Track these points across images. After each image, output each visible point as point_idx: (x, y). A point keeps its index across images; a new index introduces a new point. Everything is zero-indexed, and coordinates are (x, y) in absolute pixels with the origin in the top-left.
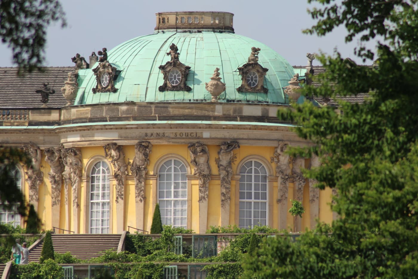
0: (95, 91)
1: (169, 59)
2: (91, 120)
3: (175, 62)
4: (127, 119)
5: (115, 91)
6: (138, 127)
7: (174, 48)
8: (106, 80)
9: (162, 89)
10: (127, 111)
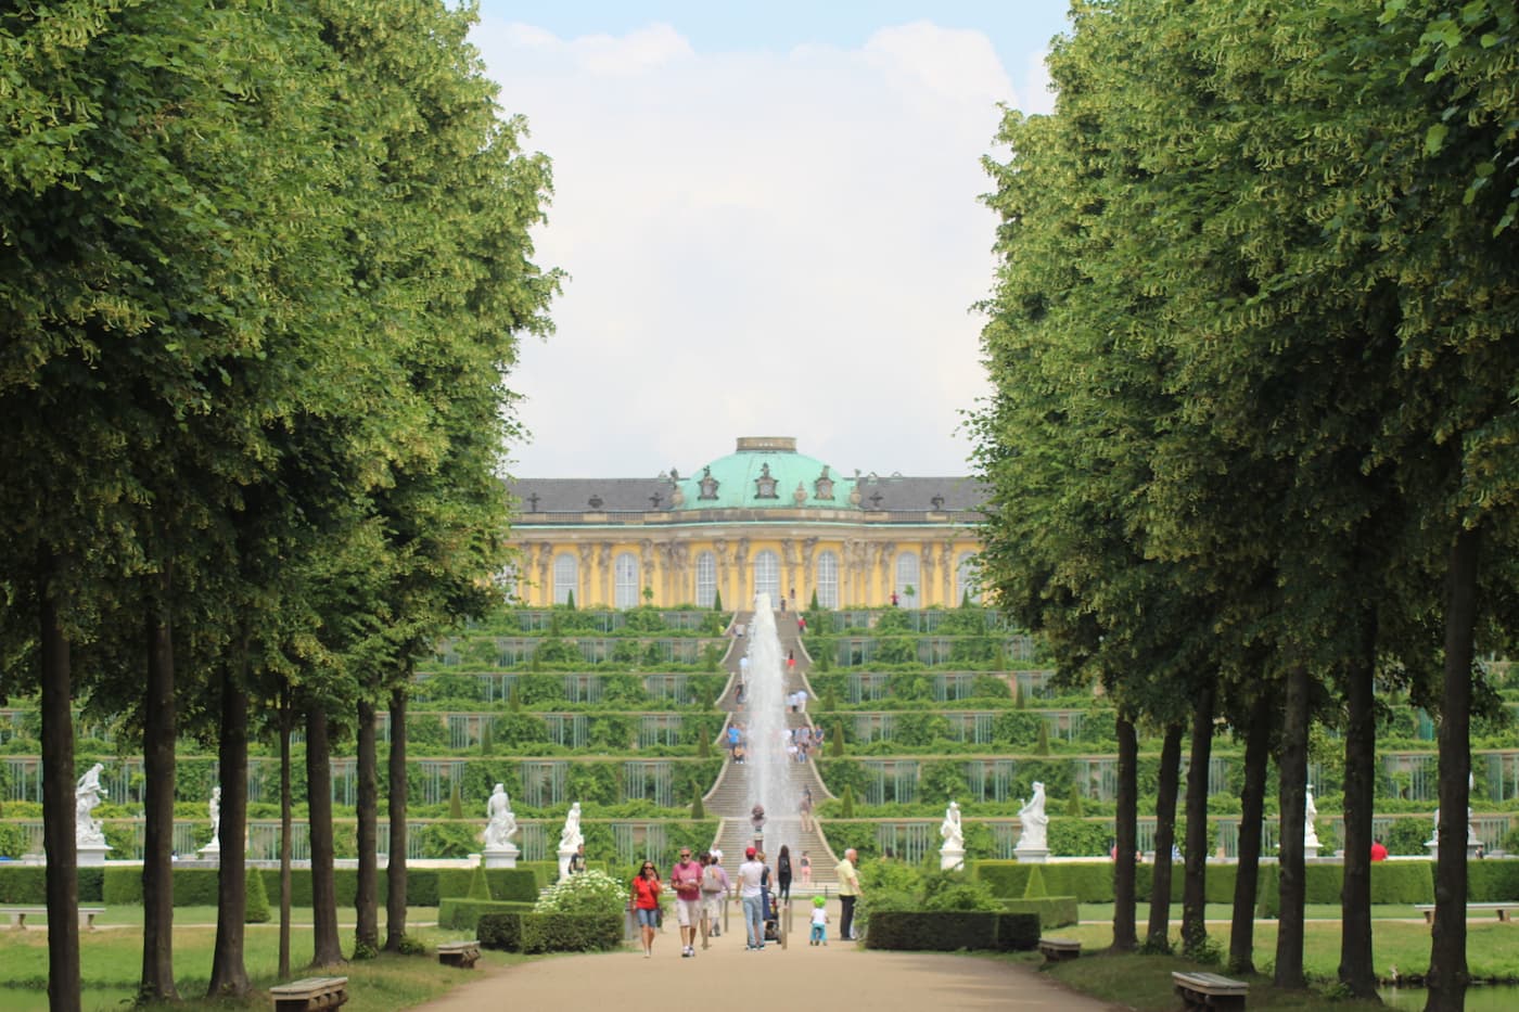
0: (699, 498)
1: (762, 474)
2: (701, 521)
3: (766, 477)
4: (730, 520)
5: (716, 498)
6: (743, 526)
7: (765, 465)
8: (708, 491)
9: (757, 497)
10: (733, 514)
